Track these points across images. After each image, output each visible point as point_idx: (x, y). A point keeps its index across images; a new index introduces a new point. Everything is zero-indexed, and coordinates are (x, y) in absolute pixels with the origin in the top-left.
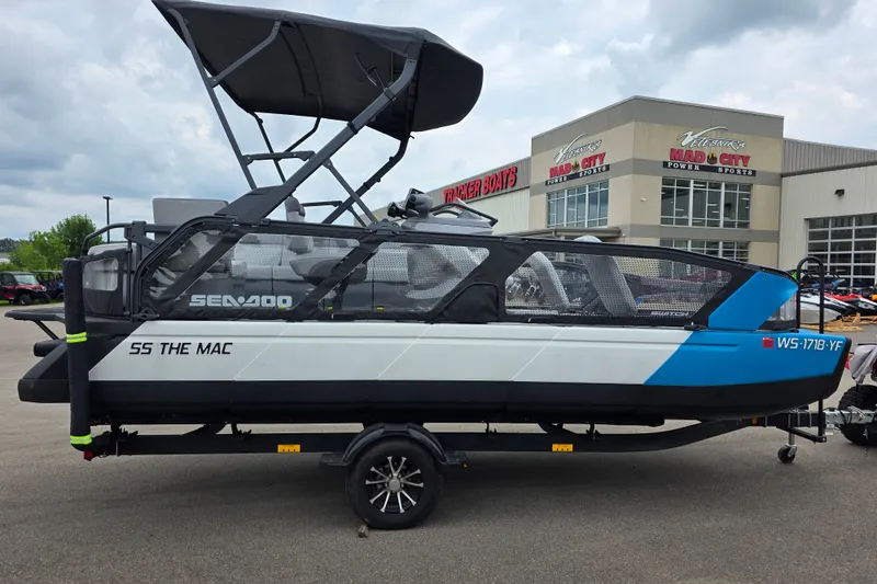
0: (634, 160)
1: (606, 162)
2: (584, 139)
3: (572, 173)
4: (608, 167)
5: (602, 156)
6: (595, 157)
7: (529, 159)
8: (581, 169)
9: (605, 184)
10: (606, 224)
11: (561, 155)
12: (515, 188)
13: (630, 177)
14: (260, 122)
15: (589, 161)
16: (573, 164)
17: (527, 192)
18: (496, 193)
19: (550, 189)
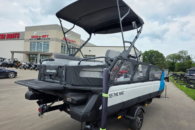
0: (56, 38)
1: (48, 37)
2: (43, 31)
3: (38, 38)
4: (49, 39)
5: (48, 36)
6: (45, 36)
7: (24, 32)
8: (41, 38)
9: (49, 42)
10: (48, 52)
11: (35, 33)
12: (19, 39)
13: (55, 42)
14: (61, 21)
15: (44, 36)
16: (39, 36)
17: (24, 40)
18: (11, 39)
19: (31, 41)
